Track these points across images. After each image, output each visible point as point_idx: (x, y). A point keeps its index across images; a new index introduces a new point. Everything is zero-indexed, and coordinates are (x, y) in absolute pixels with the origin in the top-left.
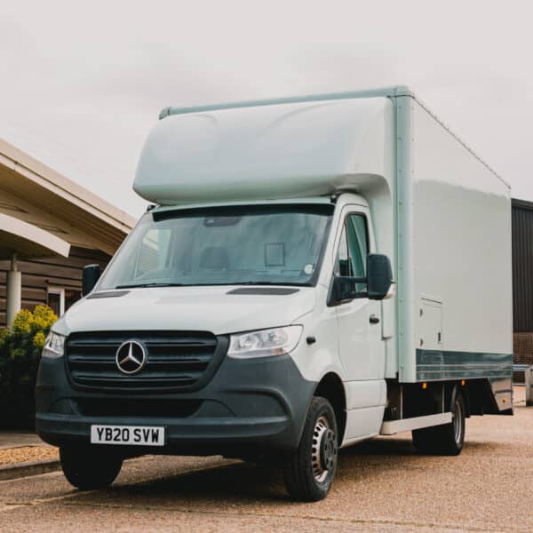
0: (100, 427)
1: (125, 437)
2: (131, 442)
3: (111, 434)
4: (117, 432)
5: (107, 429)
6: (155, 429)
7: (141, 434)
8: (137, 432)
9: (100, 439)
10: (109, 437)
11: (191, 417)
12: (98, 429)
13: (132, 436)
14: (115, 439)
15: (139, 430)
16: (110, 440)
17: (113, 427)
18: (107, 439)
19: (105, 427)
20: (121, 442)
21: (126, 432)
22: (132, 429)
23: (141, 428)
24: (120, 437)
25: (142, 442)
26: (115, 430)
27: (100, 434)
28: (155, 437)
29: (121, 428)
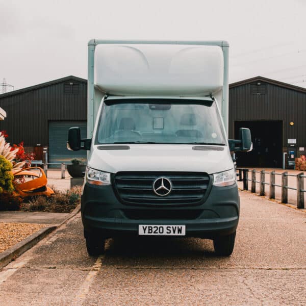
0: (145, 226)
1: (161, 231)
2: (165, 233)
3: (151, 230)
4: (156, 228)
5: (149, 227)
6: (180, 226)
7: (171, 229)
8: (169, 228)
9: (145, 232)
10: (150, 231)
11: (197, 219)
12: (143, 227)
13: (165, 231)
14: (155, 232)
15: (170, 227)
16: (151, 232)
17: (153, 226)
18: (149, 232)
19: (148, 226)
20: (159, 234)
21: (161, 229)
22: (165, 227)
23: (171, 226)
24: (158, 231)
25: (172, 234)
26: (155, 227)
27: (145, 230)
28: (180, 231)
29: (159, 226)
